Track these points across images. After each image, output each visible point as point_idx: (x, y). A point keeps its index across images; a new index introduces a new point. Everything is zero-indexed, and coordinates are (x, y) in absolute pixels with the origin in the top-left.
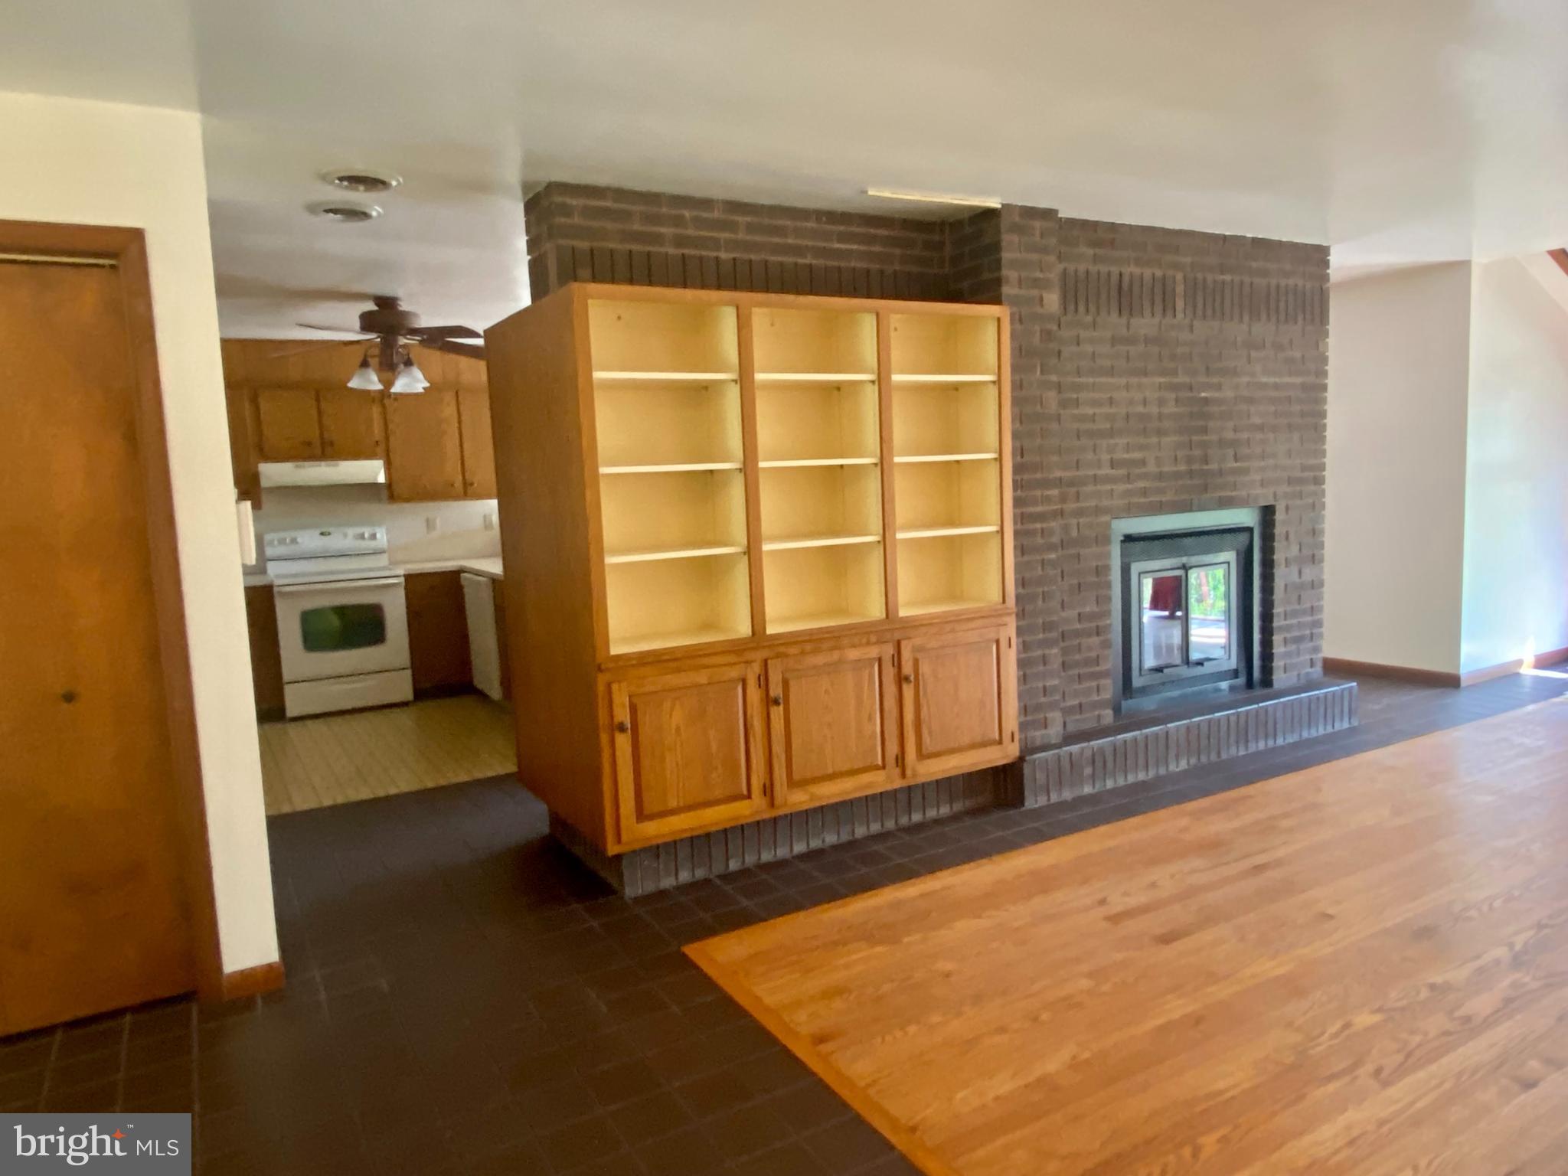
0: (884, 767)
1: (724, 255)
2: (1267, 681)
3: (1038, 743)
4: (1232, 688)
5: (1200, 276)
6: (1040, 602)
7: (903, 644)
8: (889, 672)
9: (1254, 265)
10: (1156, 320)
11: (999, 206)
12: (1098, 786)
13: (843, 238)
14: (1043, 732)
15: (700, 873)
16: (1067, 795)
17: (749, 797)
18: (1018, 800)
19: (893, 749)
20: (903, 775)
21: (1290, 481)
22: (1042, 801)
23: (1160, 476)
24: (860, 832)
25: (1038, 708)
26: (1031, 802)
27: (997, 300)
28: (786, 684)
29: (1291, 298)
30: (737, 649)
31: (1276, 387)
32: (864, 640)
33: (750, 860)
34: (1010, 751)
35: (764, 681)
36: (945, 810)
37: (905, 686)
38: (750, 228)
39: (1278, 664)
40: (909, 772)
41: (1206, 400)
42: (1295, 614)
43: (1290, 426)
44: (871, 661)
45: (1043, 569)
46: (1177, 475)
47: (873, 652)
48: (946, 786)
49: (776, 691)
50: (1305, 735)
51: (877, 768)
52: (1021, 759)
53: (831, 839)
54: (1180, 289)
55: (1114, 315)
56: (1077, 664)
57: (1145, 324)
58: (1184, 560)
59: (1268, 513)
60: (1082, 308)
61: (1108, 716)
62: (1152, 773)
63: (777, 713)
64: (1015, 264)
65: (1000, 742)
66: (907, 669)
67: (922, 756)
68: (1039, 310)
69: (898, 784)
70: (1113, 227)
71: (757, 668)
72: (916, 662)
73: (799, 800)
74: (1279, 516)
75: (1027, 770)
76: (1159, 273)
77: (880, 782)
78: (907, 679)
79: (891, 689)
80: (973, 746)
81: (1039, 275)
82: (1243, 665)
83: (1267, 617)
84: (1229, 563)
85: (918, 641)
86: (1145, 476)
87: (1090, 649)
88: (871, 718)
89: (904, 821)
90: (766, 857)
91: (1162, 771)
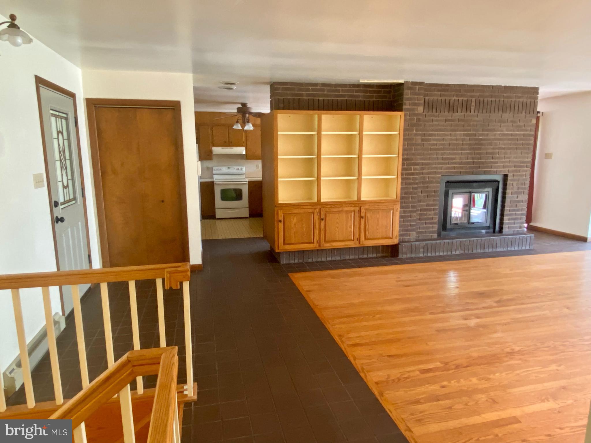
0: (353, 241)
1: (320, 98)
2: (501, 231)
3: (406, 240)
4: (487, 233)
5: (482, 99)
6: (411, 199)
7: (362, 207)
8: (357, 215)
9: (505, 95)
10: (463, 114)
11: (403, 82)
12: (425, 254)
13: (357, 91)
14: (409, 237)
15: (301, 261)
16: (413, 256)
17: (313, 243)
18: (397, 256)
19: (357, 236)
20: (360, 243)
21: (515, 166)
22: (405, 256)
23: (461, 163)
24: (347, 257)
25: (407, 230)
26: (401, 256)
27: (401, 110)
28: (325, 215)
29: (521, 105)
30: (312, 205)
31: (512, 135)
32: (350, 206)
33: (314, 260)
34: (395, 241)
35: (319, 213)
36: (374, 255)
37: (361, 219)
38: (329, 91)
39: (505, 226)
40: (361, 243)
41: (482, 140)
42: (514, 210)
43: (517, 148)
44: (351, 212)
45: (412, 190)
46: (468, 163)
47: (352, 209)
48: (376, 248)
49: (323, 216)
50: (509, 249)
51: (351, 240)
52: (399, 244)
53: (338, 258)
54: (473, 104)
55: (447, 113)
56: (426, 219)
57: (458, 115)
58: (471, 190)
59: (506, 176)
60: (434, 110)
61: (435, 236)
62: (445, 254)
63: (323, 223)
64: (408, 99)
65: (392, 238)
66: (363, 214)
67: (366, 239)
68: (416, 112)
69: (358, 245)
70: (448, 85)
71: (318, 210)
72: (366, 213)
73: (328, 246)
74: (509, 178)
75: (400, 247)
76: (465, 99)
77: (351, 244)
78: (362, 218)
79: (357, 219)
80: (383, 238)
81: (416, 102)
82: (492, 226)
83: (502, 211)
84: (489, 192)
85: (367, 207)
86: (455, 163)
87: (430, 215)
88: (350, 227)
89: (361, 256)
90: (319, 260)
91: (449, 253)
